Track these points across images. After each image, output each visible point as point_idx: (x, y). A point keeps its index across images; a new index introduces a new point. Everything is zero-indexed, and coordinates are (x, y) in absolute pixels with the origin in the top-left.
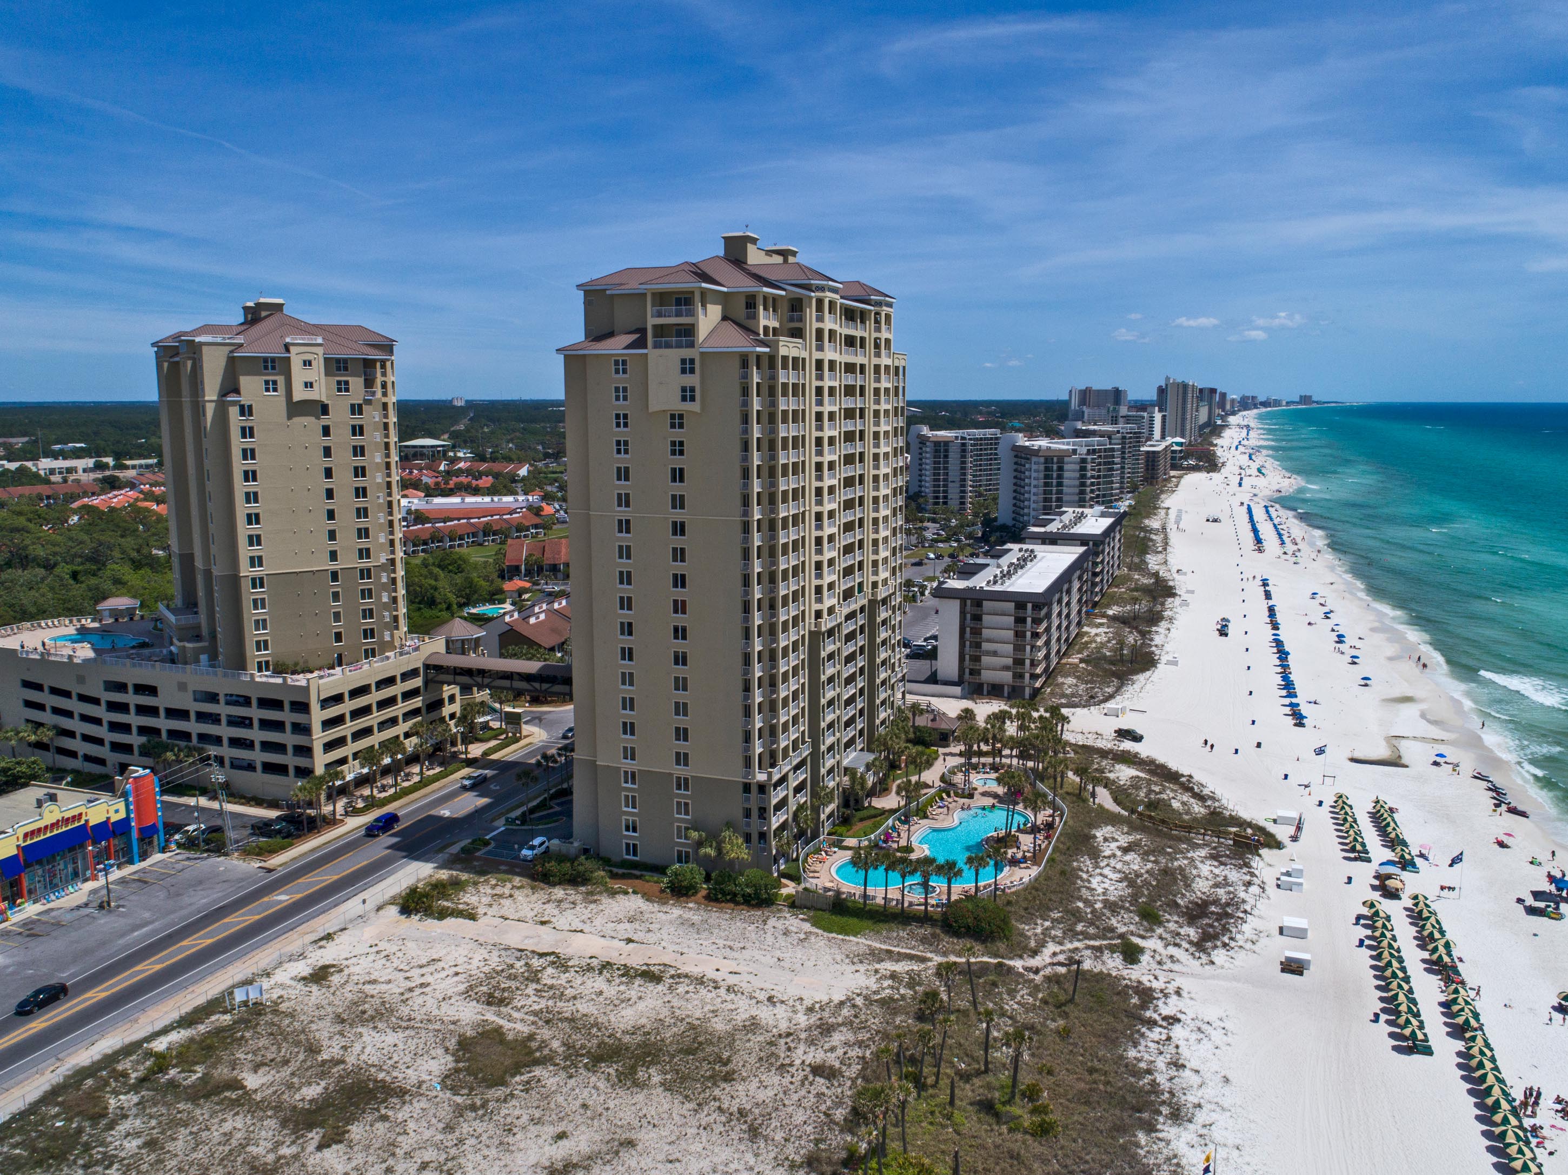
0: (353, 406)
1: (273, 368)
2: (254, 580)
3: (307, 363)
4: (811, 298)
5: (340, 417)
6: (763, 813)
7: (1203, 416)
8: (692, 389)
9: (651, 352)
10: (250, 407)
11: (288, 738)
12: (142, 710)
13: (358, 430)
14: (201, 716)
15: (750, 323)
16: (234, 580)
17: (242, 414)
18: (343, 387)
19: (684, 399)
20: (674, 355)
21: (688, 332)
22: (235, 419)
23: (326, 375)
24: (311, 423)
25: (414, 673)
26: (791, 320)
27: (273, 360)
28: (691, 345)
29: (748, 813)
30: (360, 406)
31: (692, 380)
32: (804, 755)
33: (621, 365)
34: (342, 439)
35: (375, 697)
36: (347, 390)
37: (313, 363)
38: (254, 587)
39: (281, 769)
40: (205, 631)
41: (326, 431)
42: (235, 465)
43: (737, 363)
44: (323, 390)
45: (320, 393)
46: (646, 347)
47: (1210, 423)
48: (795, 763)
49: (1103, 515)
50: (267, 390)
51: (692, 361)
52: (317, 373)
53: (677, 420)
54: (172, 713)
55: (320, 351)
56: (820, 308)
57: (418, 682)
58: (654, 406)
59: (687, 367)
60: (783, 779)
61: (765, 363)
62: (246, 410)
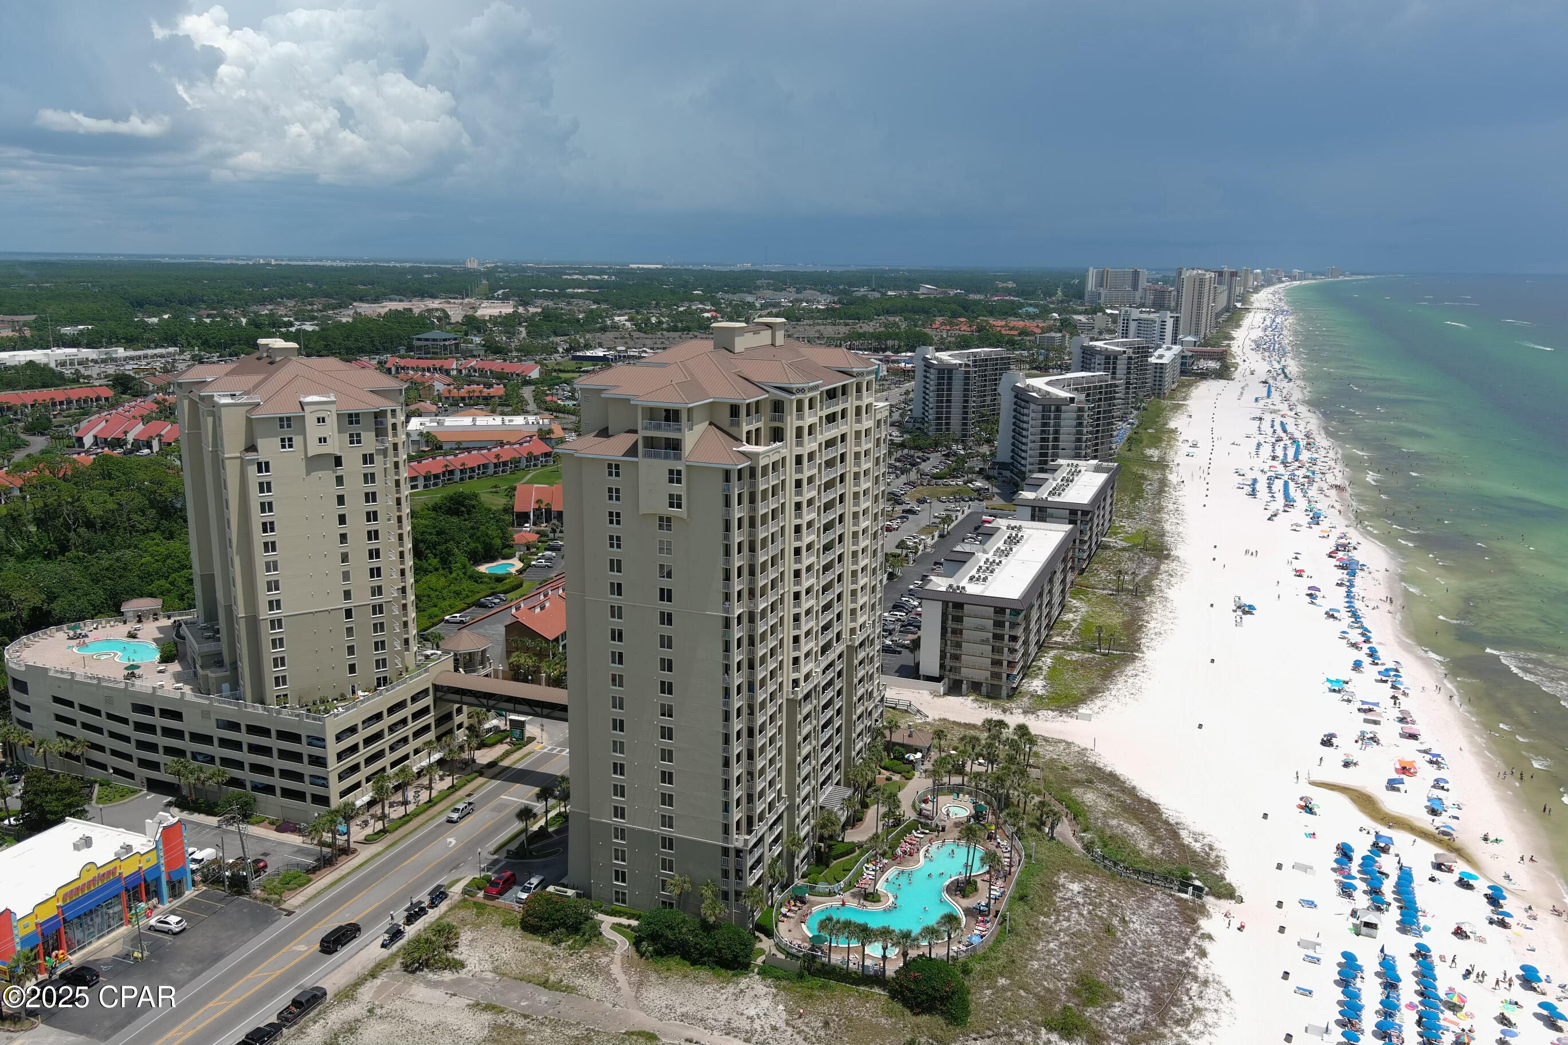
0: (365, 456)
1: (289, 426)
2: (272, 622)
3: (321, 420)
4: (791, 401)
5: (353, 466)
6: (739, 874)
7: (1222, 301)
8: (679, 497)
9: (641, 460)
10: (267, 464)
11: (305, 768)
12: (167, 732)
13: (369, 478)
14: (224, 743)
15: (733, 430)
16: (253, 621)
17: (260, 471)
18: (355, 439)
19: (671, 505)
20: (663, 466)
21: (674, 446)
22: (254, 477)
23: (339, 432)
24: (328, 476)
25: (425, 693)
26: (774, 419)
27: (289, 419)
28: (678, 457)
29: (725, 874)
30: (371, 455)
31: (676, 488)
32: (780, 811)
33: (614, 469)
34: (355, 488)
35: (388, 721)
36: (359, 442)
37: (326, 420)
38: (273, 628)
39: (300, 796)
40: (227, 660)
41: (340, 480)
42: (253, 518)
43: (721, 477)
44: (337, 444)
45: (333, 447)
46: (637, 456)
47: (1230, 309)
48: (770, 823)
49: (1097, 469)
50: (283, 447)
51: (679, 472)
52: (331, 428)
53: (665, 522)
54: (196, 737)
55: (333, 408)
56: (800, 408)
57: (428, 701)
58: (643, 510)
59: (675, 476)
60: (761, 840)
61: (746, 475)
62: (263, 467)
